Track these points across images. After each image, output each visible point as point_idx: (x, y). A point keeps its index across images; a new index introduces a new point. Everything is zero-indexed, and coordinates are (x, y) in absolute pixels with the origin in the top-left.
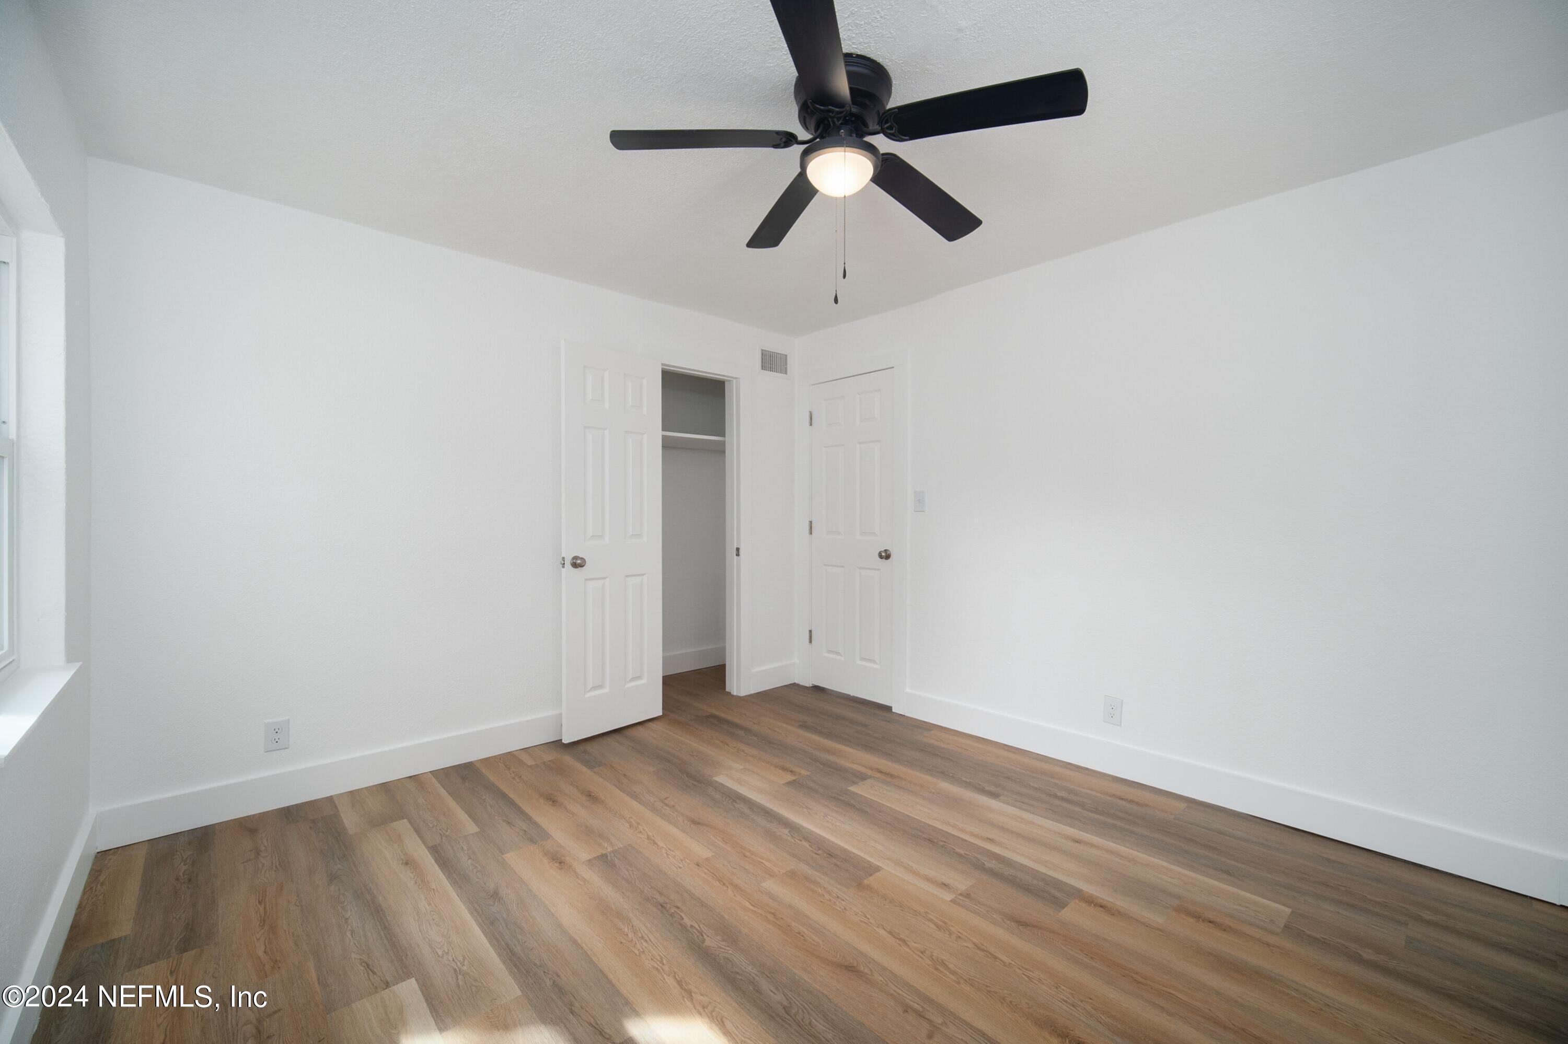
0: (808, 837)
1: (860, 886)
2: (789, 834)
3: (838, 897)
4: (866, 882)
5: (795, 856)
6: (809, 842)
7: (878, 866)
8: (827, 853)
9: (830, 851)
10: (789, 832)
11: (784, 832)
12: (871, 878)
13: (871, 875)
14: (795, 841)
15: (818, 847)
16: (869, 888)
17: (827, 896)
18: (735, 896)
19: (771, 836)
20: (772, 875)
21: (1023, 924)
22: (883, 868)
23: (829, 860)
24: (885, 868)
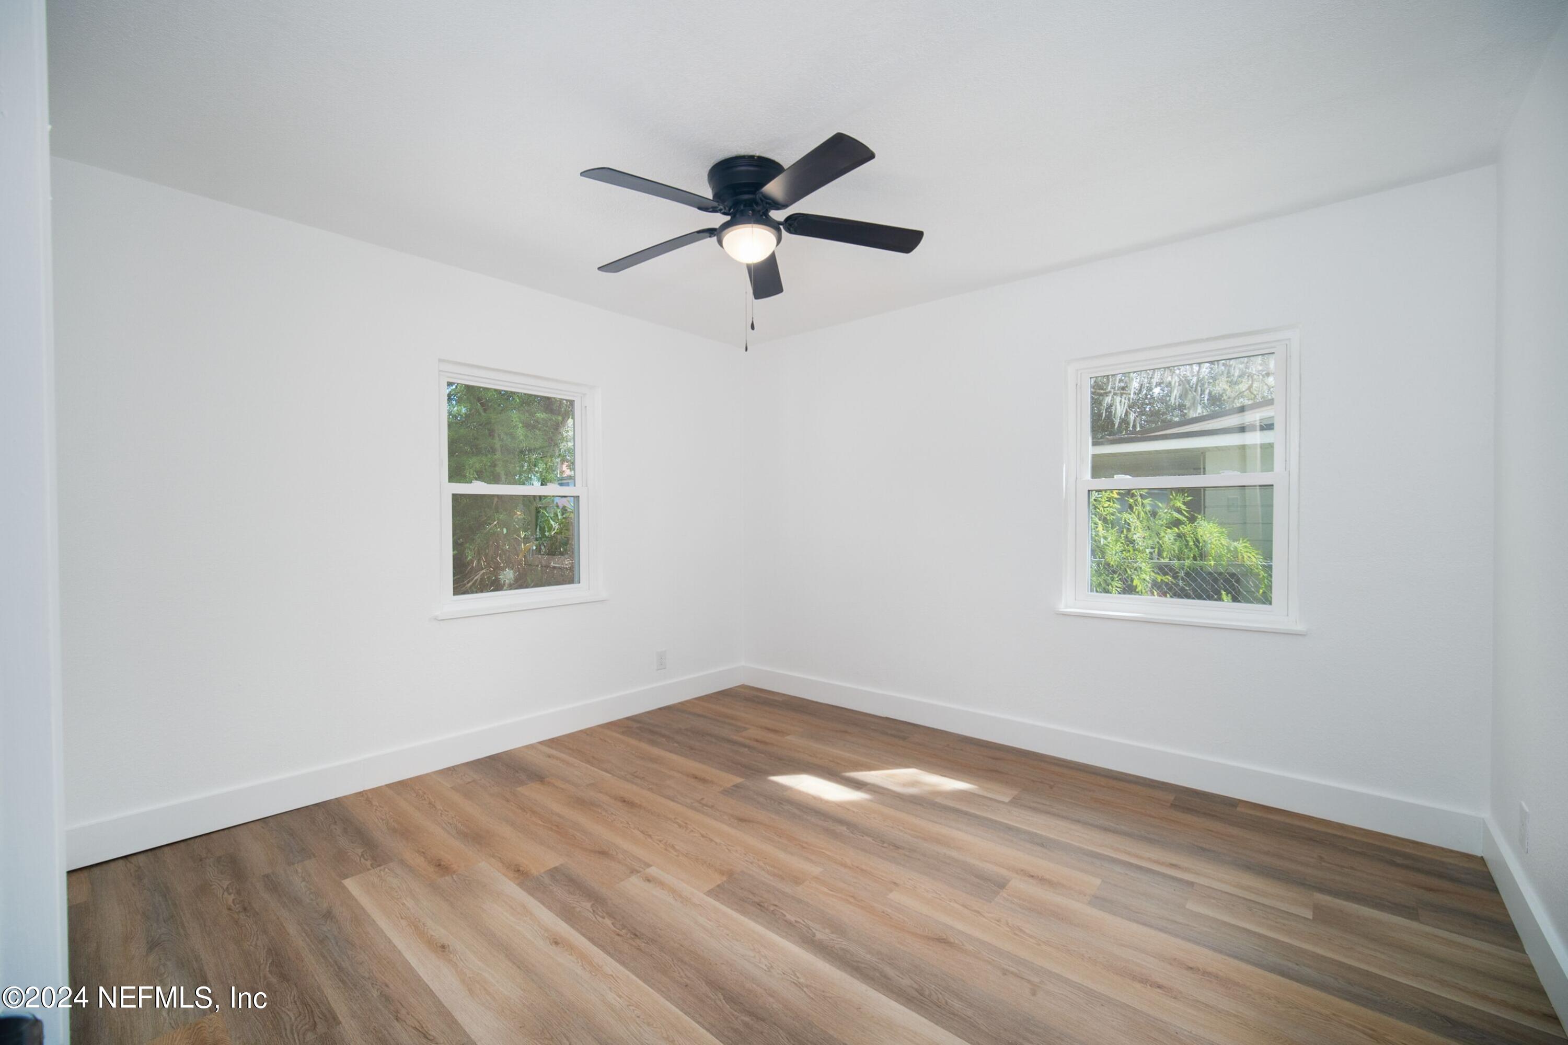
0: (789, 929)
1: (730, 874)
2: (814, 931)
3: (751, 863)
4: (725, 878)
5: (799, 901)
6: (786, 921)
7: (708, 896)
8: (764, 907)
9: (761, 910)
10: (814, 935)
11: (822, 935)
12: (719, 882)
13: (718, 886)
14: (804, 922)
15: (775, 915)
16: (722, 873)
17: (761, 864)
18: (842, 859)
19: (838, 928)
20: (816, 879)
21: (603, 853)
22: (704, 894)
23: (761, 899)
24: (702, 895)
